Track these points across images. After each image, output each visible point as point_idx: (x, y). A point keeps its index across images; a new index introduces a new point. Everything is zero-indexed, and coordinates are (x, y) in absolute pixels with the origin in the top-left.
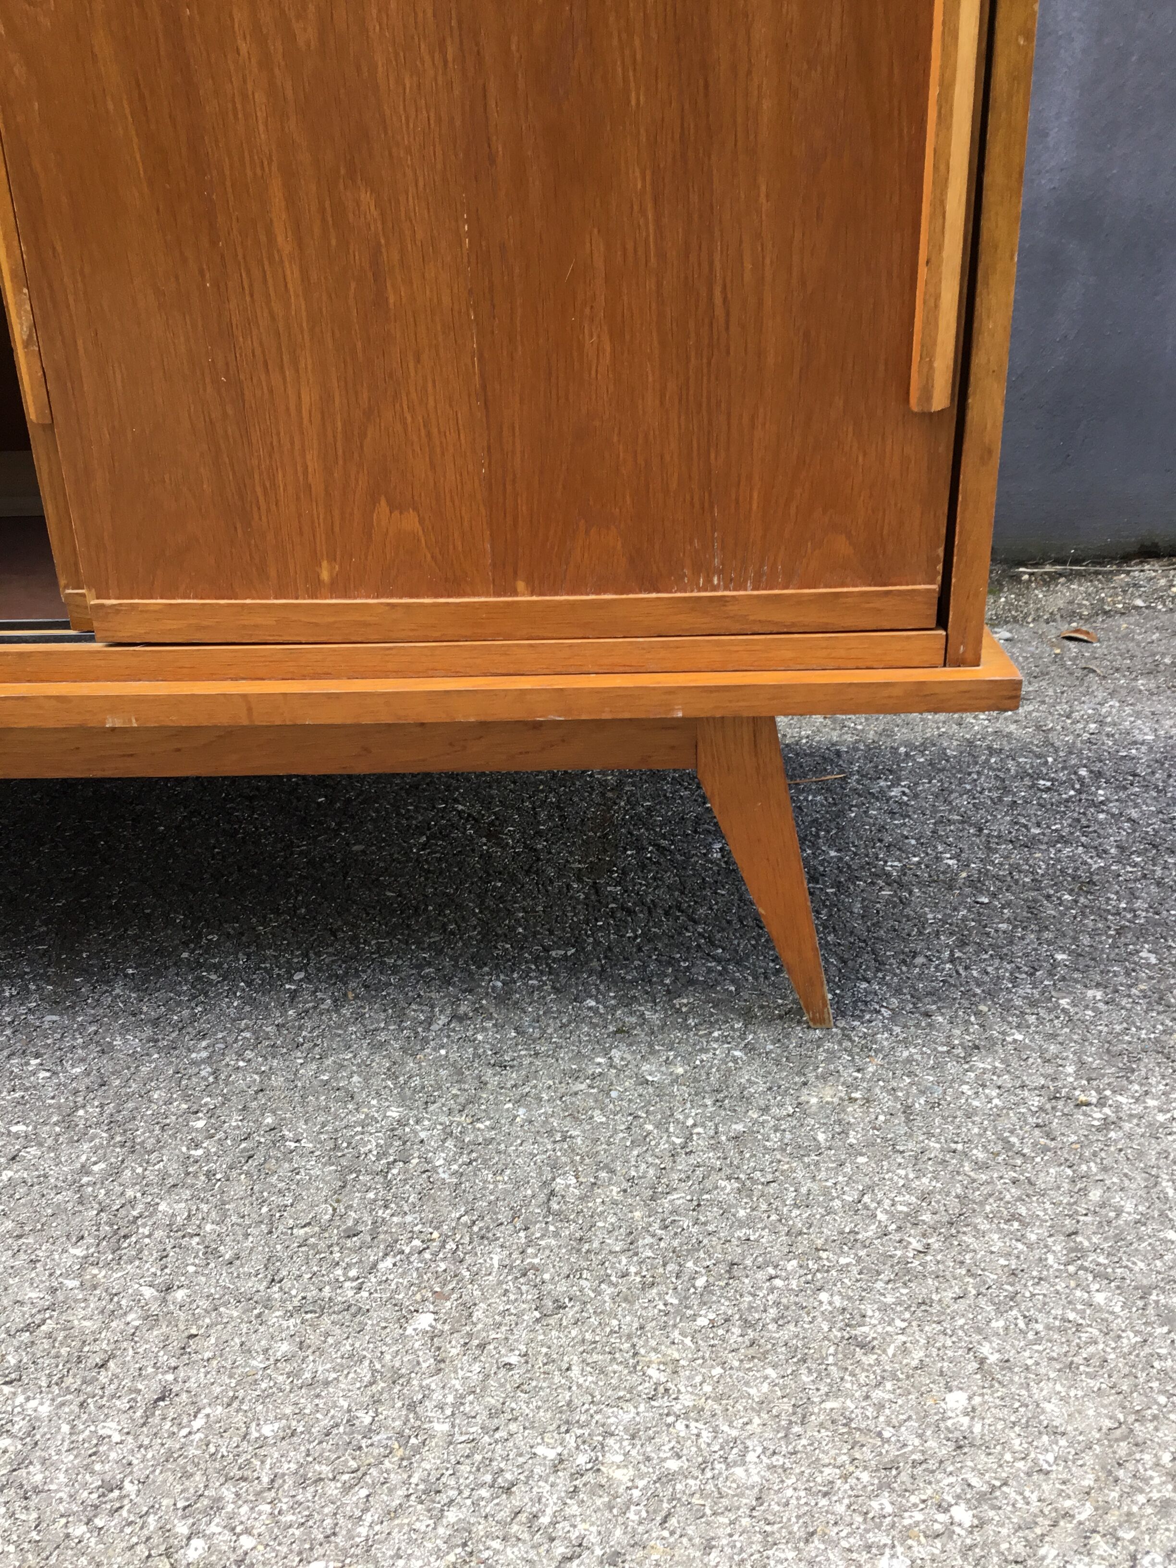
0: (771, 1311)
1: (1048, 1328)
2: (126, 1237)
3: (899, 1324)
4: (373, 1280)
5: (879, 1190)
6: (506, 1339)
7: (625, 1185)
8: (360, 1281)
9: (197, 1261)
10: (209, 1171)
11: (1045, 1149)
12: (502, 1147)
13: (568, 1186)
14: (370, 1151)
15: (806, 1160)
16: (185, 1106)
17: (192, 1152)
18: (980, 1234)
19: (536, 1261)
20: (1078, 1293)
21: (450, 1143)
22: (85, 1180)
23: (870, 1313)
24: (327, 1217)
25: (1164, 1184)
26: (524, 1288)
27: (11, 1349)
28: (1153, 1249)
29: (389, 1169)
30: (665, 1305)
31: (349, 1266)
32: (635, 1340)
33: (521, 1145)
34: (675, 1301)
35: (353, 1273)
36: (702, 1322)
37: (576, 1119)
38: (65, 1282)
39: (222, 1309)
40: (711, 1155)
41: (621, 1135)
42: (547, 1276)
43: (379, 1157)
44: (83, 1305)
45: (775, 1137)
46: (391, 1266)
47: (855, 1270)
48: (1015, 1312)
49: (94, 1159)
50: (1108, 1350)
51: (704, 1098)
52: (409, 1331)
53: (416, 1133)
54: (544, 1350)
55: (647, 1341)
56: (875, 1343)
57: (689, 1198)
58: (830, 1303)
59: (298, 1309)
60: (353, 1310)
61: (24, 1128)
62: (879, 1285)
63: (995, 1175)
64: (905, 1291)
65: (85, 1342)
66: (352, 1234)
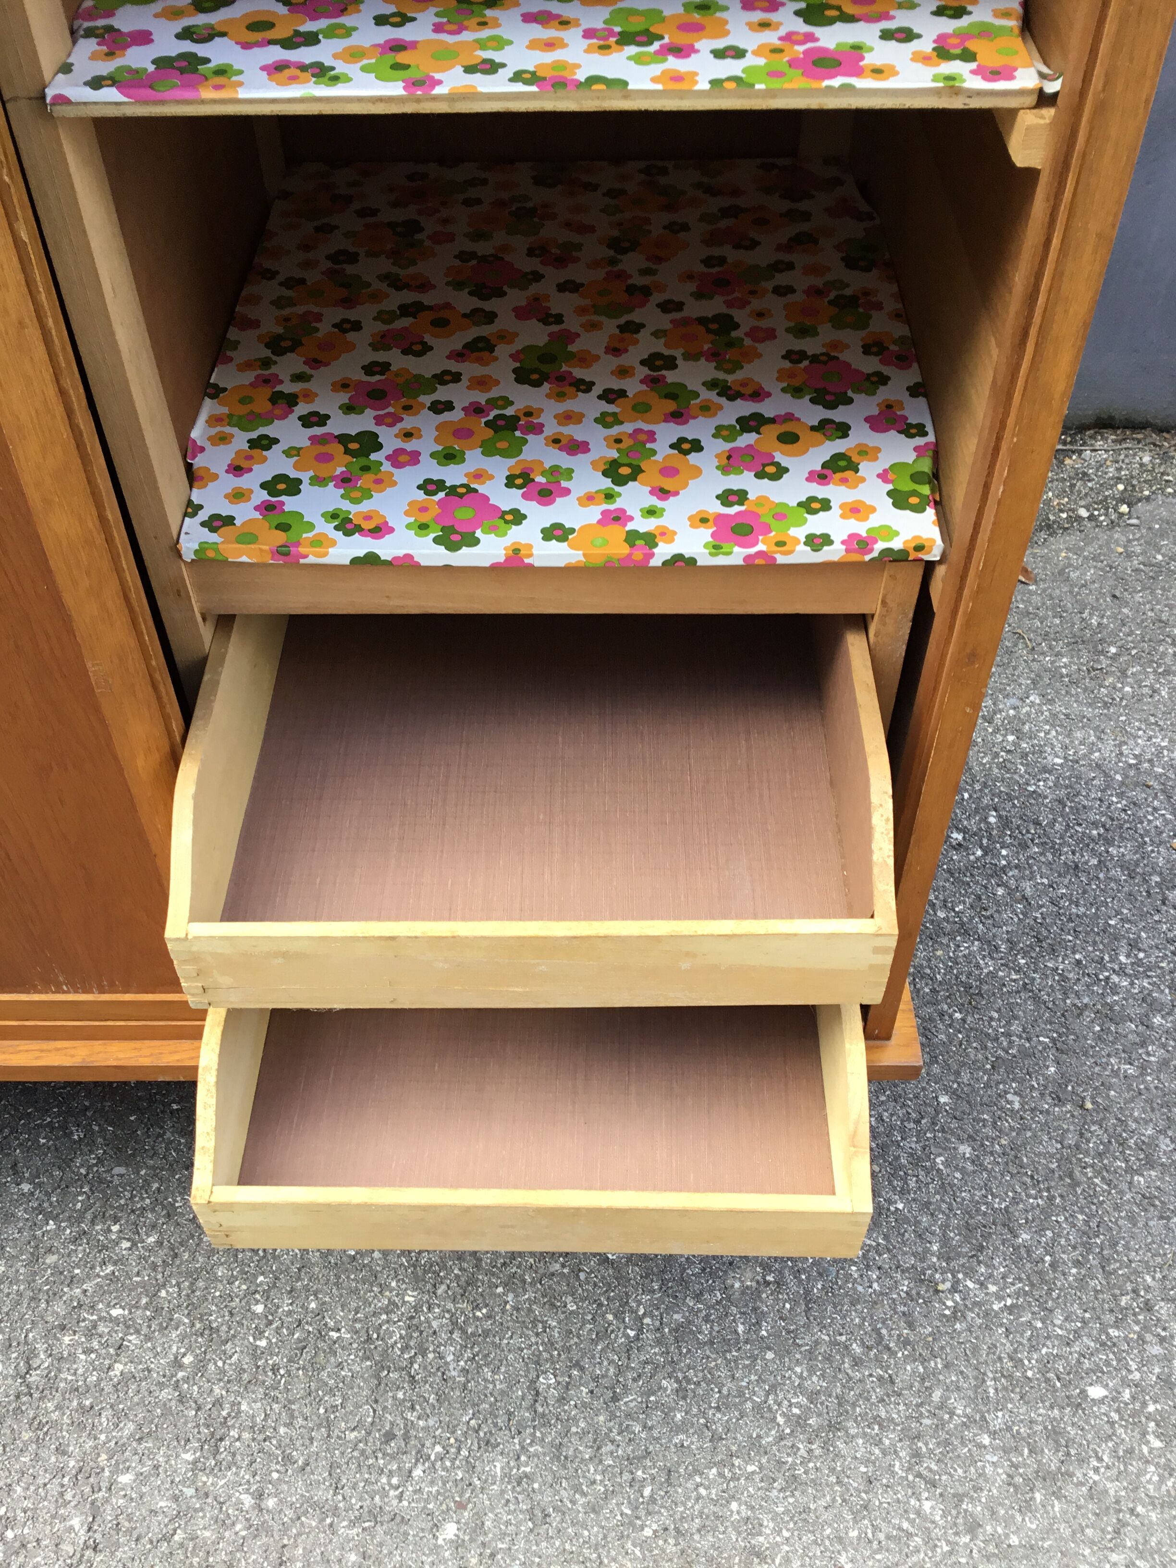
0: (697, 1521)
1: (888, 1537)
2: (221, 1439)
3: (786, 1534)
4: (410, 1489)
5: (781, 1390)
6: (510, 1549)
7: (592, 1385)
8: (400, 1490)
9: (278, 1467)
10: (274, 1365)
11: (906, 1342)
12: (497, 1340)
13: (549, 1386)
14: (396, 1343)
15: (728, 1356)
16: (244, 1287)
17: (258, 1343)
18: (850, 1439)
19: (528, 1469)
20: (913, 1502)
21: (456, 1335)
22: (180, 1374)
23: (765, 1523)
24: (370, 1420)
25: (988, 1383)
26: (520, 1497)
27: (157, 1560)
28: (971, 1455)
29: (412, 1364)
30: (621, 1515)
31: (391, 1474)
32: (601, 1550)
33: (511, 1337)
34: (629, 1512)
35: (395, 1481)
36: (648, 1532)
37: (553, 1305)
38: (185, 1490)
39: (303, 1519)
40: (657, 1350)
41: (589, 1326)
42: (536, 1486)
43: (403, 1350)
44: (201, 1514)
45: (706, 1328)
46: (422, 1474)
47: (757, 1478)
48: (866, 1522)
49: (183, 1350)
50: (927, 1559)
51: (652, 1281)
52: (440, 1542)
53: (428, 1321)
54: (537, 1560)
55: (609, 1552)
56: (768, 1553)
57: (639, 1400)
58: (738, 1513)
59: (359, 1519)
60: (398, 1519)
61: (120, 1311)
62: (775, 1493)
63: (867, 1373)
64: (791, 1500)
65: (208, 1553)
66: (389, 1437)
